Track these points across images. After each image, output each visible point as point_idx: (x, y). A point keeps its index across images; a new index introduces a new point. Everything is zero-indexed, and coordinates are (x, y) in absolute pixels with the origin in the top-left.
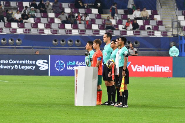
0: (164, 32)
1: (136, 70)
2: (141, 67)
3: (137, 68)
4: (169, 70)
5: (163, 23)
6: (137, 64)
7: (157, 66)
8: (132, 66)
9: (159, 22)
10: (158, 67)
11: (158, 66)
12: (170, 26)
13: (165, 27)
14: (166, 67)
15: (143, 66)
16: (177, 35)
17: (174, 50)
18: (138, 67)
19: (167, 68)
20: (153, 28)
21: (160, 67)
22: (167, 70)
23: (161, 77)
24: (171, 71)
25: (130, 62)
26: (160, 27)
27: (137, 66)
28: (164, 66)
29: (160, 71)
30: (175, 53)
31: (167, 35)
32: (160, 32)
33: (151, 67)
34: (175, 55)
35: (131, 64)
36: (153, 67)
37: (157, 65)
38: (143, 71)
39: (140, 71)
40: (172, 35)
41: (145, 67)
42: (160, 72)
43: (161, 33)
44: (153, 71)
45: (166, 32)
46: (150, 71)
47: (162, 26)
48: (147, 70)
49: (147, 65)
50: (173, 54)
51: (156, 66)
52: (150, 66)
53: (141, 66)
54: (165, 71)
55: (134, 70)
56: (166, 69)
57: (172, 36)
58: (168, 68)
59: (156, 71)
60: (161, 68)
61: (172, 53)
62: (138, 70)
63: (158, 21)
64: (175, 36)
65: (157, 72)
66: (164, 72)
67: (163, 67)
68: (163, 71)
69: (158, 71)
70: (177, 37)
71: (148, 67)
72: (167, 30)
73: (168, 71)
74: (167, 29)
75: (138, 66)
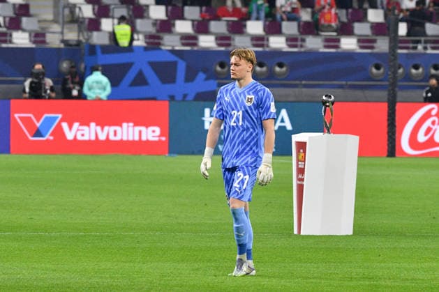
0: (37, 35)
1: (75, 136)
2: (86, 128)
3: (78, 130)
4: (159, 136)
5: (32, 11)
6: (77, 121)
7: (128, 127)
8: (65, 125)
9: (21, 6)
10: (131, 129)
11: (131, 124)
12: (50, 17)
13: (39, 21)
14: (151, 129)
15: (93, 125)
16: (79, 43)
17: (97, 82)
18: (81, 128)
19: (154, 131)
20: (7, 25)
21: (137, 129)
22: (154, 137)
23: (140, 154)
24: (163, 139)
25: (60, 116)
26: (24, 20)
27: (76, 125)
28: (147, 127)
29: (137, 138)
30: (99, 89)
31: (44, 42)
32: (26, 35)
33: (112, 129)
34: (100, 94)
35: (62, 120)
36: (118, 128)
37: (128, 122)
38: (93, 138)
39: (86, 138)
40: (63, 41)
41: (99, 128)
42: (137, 142)
43: (30, 35)
44: (118, 138)
45: (43, 35)
46: (112, 137)
47: (30, 19)
48: (102, 137)
49: (102, 124)
50: (94, 93)
51: (125, 125)
52: (110, 125)
53: (89, 126)
54: (151, 138)
55: (70, 136)
56: (152, 134)
57: (62, 46)
58: (157, 130)
59: (125, 138)
60: (140, 132)
61: (90, 89)
62: (79, 138)
63: (17, 6)
64: (71, 45)
65: (128, 142)
66: (148, 141)
67: (143, 129)
68: (144, 138)
69: (131, 138)
70: (77, 48)
71: (106, 128)
72: (43, 29)
73: (157, 139)
74: (43, 25)
75: (81, 125)
